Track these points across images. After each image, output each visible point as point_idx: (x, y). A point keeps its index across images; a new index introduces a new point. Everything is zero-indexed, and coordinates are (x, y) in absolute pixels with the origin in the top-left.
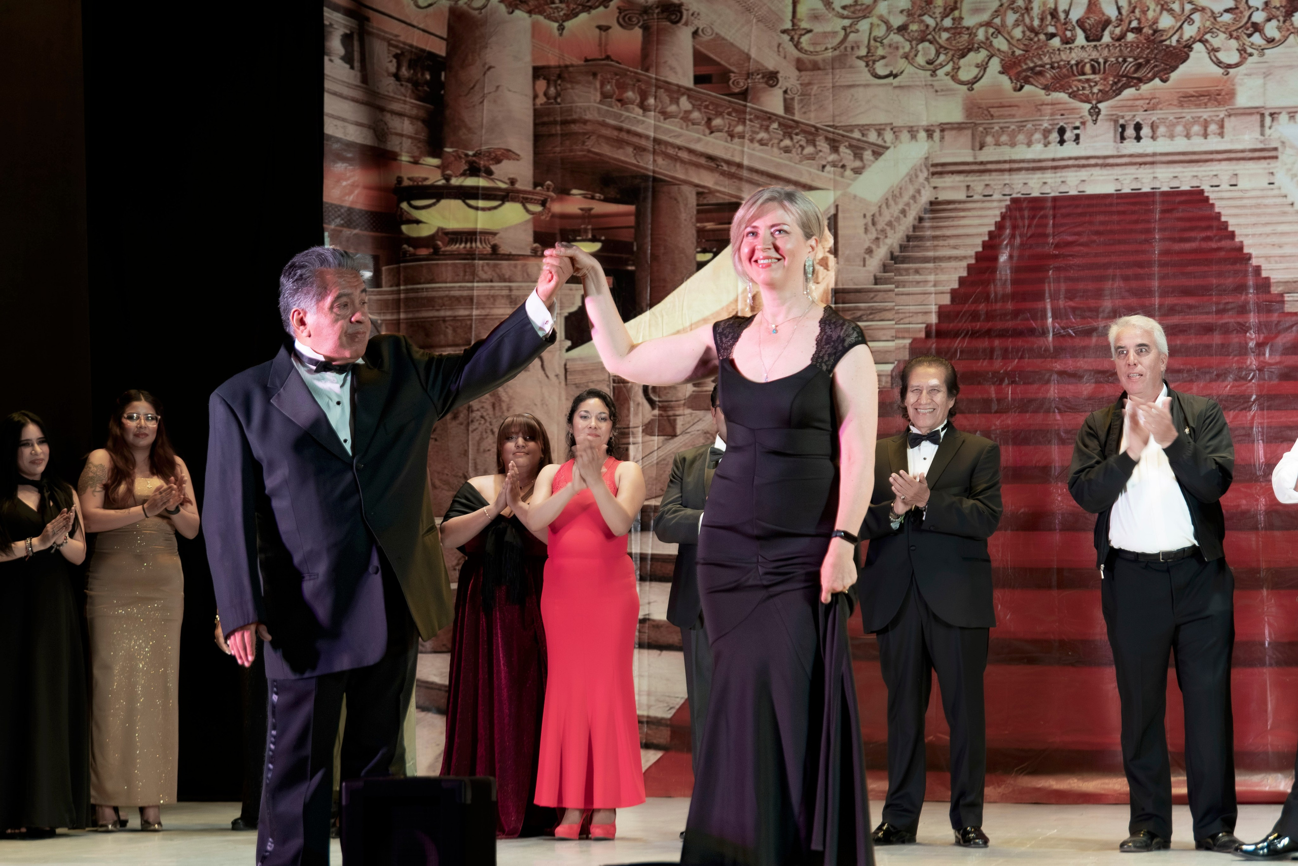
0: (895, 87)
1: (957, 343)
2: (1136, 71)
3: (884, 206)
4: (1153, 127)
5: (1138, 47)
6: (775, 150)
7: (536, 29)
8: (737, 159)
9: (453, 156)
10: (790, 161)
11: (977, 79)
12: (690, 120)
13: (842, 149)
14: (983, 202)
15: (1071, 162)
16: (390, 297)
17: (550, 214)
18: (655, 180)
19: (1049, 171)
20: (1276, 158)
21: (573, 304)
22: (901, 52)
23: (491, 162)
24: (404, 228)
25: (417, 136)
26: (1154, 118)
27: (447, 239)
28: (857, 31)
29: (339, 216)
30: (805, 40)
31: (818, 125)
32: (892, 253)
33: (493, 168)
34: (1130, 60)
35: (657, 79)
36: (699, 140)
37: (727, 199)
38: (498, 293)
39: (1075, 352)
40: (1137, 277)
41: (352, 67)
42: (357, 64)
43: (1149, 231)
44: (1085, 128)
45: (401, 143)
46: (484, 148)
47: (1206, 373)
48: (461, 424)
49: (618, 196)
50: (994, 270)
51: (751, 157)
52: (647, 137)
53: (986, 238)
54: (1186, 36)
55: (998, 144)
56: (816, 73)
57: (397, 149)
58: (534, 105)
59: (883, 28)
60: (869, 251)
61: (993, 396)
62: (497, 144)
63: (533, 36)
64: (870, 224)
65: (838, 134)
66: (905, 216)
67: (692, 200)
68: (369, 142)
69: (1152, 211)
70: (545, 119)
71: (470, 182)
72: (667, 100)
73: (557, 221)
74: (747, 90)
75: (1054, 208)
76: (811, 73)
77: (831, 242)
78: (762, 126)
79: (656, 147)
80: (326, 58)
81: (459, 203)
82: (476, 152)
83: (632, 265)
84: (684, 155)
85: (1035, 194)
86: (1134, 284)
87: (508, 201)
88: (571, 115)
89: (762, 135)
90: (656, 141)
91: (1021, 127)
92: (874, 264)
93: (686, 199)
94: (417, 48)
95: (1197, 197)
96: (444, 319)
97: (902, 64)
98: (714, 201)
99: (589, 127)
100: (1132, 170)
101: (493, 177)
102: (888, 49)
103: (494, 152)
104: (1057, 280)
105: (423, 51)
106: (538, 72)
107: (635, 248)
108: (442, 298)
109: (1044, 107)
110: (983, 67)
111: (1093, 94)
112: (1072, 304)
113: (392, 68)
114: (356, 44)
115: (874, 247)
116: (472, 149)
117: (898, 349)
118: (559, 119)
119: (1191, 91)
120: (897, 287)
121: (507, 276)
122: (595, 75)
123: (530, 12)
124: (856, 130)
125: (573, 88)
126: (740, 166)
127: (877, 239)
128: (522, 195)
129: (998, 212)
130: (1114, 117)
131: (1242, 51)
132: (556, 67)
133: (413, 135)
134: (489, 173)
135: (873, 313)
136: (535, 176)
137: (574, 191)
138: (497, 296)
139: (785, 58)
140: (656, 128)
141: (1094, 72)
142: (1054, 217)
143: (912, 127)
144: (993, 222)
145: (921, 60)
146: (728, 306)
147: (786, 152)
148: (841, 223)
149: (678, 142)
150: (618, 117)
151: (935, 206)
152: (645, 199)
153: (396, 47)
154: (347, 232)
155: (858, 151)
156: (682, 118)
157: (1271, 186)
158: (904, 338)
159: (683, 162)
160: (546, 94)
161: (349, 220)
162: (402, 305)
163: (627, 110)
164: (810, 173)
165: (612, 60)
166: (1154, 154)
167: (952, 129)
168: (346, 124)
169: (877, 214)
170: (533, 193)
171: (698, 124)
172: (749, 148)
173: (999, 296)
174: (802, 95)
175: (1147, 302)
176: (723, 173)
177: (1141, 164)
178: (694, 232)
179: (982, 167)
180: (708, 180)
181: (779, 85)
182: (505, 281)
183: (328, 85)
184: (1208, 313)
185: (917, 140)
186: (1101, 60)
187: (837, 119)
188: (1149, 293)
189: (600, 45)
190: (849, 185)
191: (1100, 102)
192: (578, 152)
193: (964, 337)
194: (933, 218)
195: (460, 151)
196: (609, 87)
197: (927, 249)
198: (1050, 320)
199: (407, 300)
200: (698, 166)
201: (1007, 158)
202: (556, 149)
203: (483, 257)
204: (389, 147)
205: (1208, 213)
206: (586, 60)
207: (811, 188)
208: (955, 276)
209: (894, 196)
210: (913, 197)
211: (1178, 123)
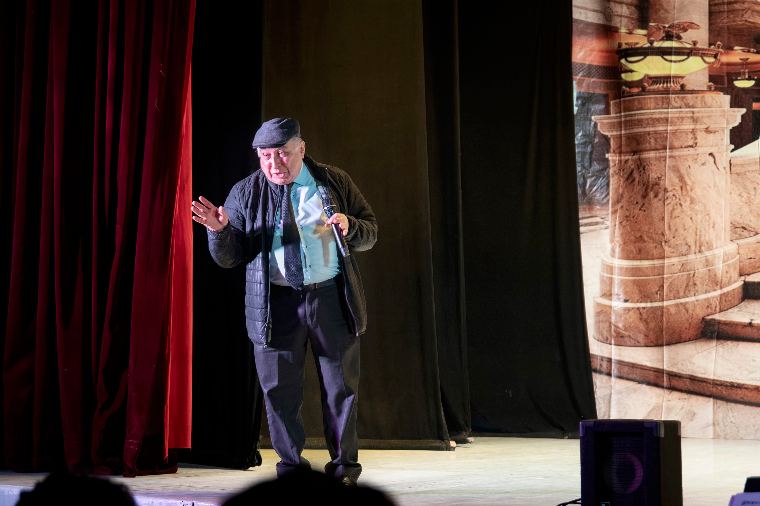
9: (655, 28)
16: (616, 120)
17: (720, 64)
23: (680, 31)
24: (623, 76)
25: (631, 16)
27: (651, 81)
29: (583, 70)
33: (682, 35)
38: (684, 115)
45: (621, 21)
46: (676, 22)
48: (660, 200)
57: (618, 25)
62: (684, 19)
68: (601, 22)
71: (667, 44)
73: (725, 67)
81: (659, 58)
82: (671, 25)
87: (692, 56)
96: (649, 133)
99: (746, 5)
101: (682, 40)
103: (682, 25)
108: (647, 119)
116: (668, 23)
121: (691, 104)
128: (701, 52)
133: (629, 16)
134: (679, 38)
136: (709, 40)
137: (736, 48)
138: (684, 117)
154: (587, 80)
161: (589, 73)
162: (623, 125)
168: (587, 11)
170: (708, 50)
182: (689, 107)
192: (739, 22)
195: (660, 25)
199: (625, 121)
202: (724, 21)
203: (675, 92)
204: (613, 24)
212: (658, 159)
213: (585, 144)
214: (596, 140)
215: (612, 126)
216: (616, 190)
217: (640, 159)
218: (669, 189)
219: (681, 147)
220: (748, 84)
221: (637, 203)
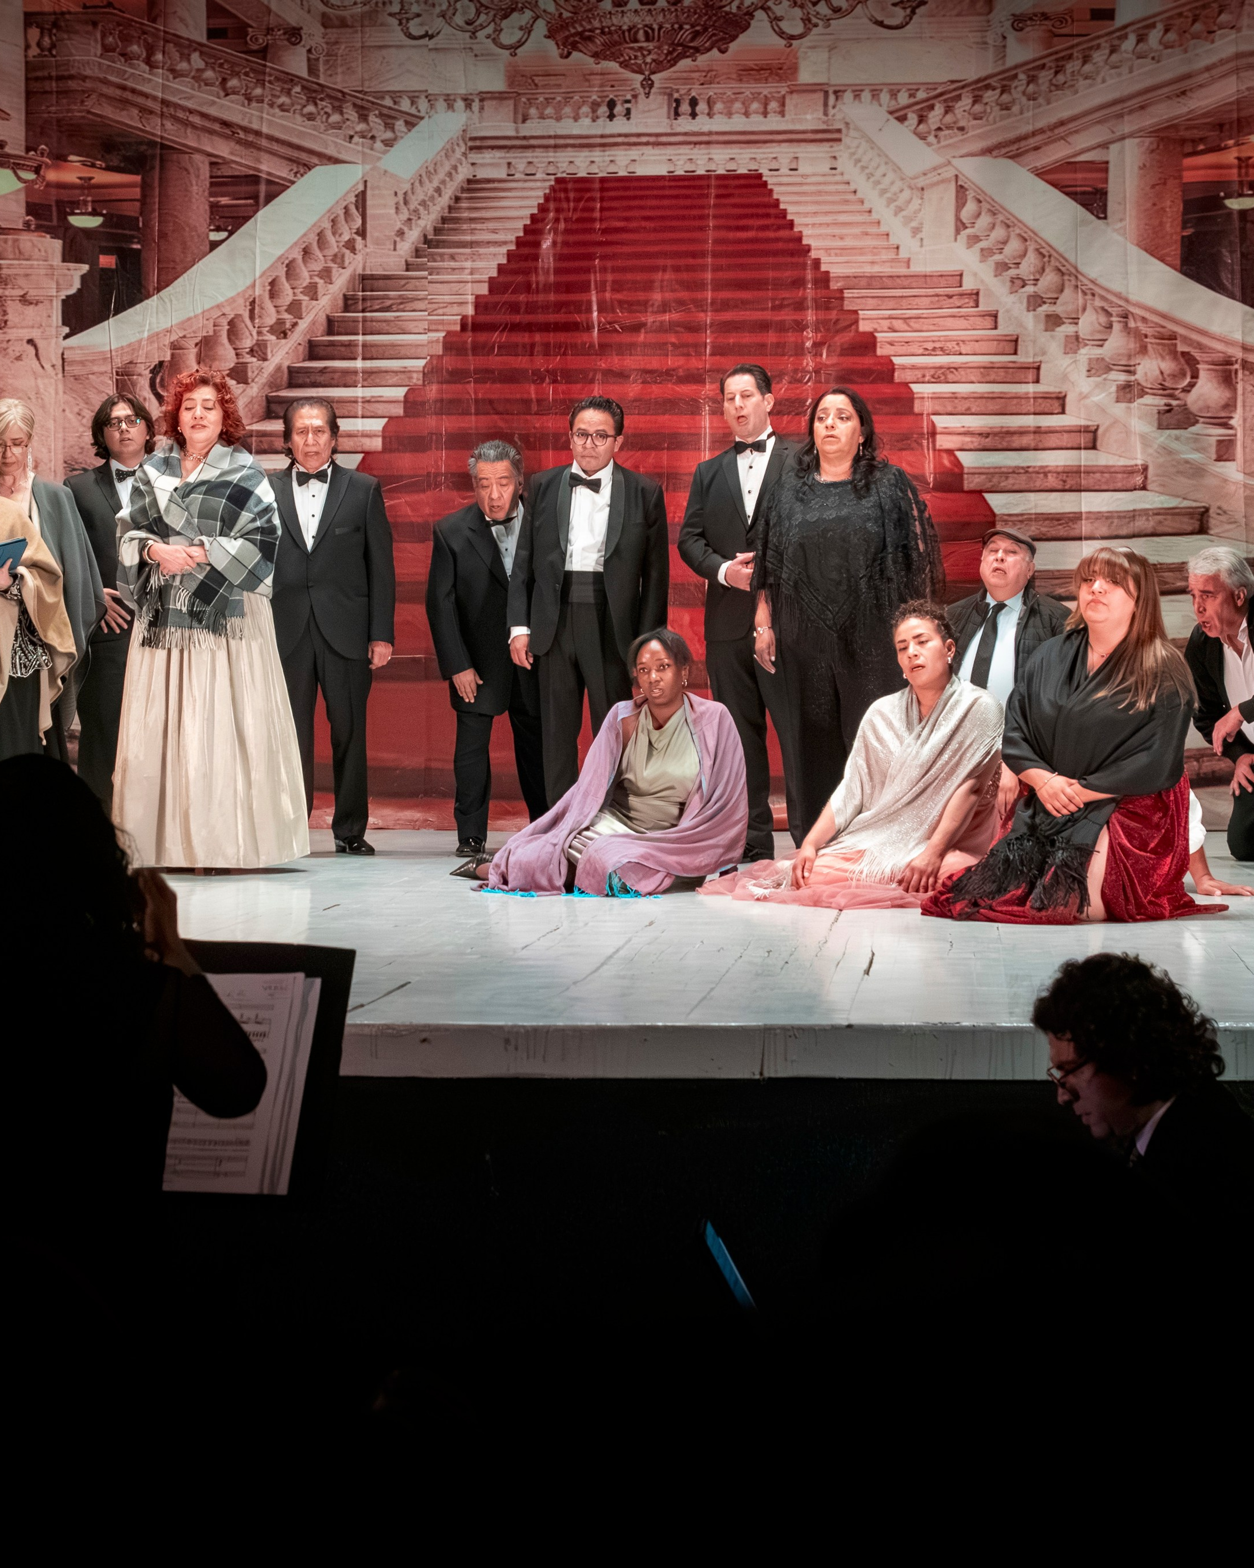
0: (430, 50)
1: (495, 336)
2: (692, 40)
3: (417, 184)
4: (710, 103)
5: (695, 13)
6: (298, 117)
8: (255, 126)
10: (315, 130)
11: (520, 44)
12: (203, 80)
13: (372, 118)
14: (525, 181)
15: (620, 140)
17: (45, 183)
18: (163, 147)
19: (598, 149)
20: (840, 140)
21: (71, 285)
22: (437, 10)
26: (711, 93)
31: (345, 90)
32: (425, 236)
34: (687, 27)
35: (165, 32)
36: (213, 103)
37: (244, 171)
39: (623, 349)
40: (690, 269)
43: (703, 218)
44: (636, 102)
49: (122, 165)
50: (536, 257)
51: (270, 123)
52: (155, 98)
53: (528, 222)
54: (747, 2)
55: (542, 117)
56: (343, 30)
58: (26, 56)
60: (401, 233)
61: (533, 396)
64: (402, 202)
65: (368, 101)
66: (440, 195)
67: (205, 170)
69: (706, 196)
70: (39, 74)
72: (176, 56)
73: (53, 191)
74: (266, 47)
75: (602, 190)
76: (339, 31)
77: (359, 222)
78: (283, 89)
79: (165, 110)
83: (138, 243)
84: (196, 120)
85: (582, 174)
86: (685, 276)
88: (68, 70)
89: (283, 99)
90: (164, 102)
91: (567, 99)
92: (406, 247)
93: (198, 169)
95: (755, 182)
97: (439, 23)
98: (230, 173)
99: (88, 84)
100: (685, 149)
102: (423, 6)
104: (604, 270)
106: (30, 19)
107: (141, 225)
109: (592, 77)
110: (528, 30)
111: (646, 64)
112: (618, 296)
115: (406, 229)
117: (430, 342)
118: (54, 74)
119: (751, 64)
120: (430, 274)
122: (95, 24)
124: (387, 97)
125: (69, 39)
126: (258, 133)
127: (410, 219)
128: (12, 160)
129: (541, 194)
130: (668, 91)
131: (806, 21)
132: (50, 14)
135: (403, 303)
136: (26, 140)
137: (72, 158)
139: (309, 12)
140: (164, 88)
141: (648, 39)
142: (602, 200)
143: (448, 95)
144: (535, 203)
145: (459, 20)
146: (245, 291)
147: (309, 119)
148: (369, 202)
149: (189, 104)
150: (121, 73)
151: (473, 185)
152: (152, 168)
155: (389, 121)
156: (193, 78)
157: (834, 172)
158: (437, 331)
159: (194, 127)
160: (39, 44)
163: (132, 66)
164: (336, 144)
165: (115, 8)
166: (710, 133)
167: (493, 98)
169: (410, 192)
170: (24, 158)
171: (212, 85)
172: (268, 114)
173: (541, 287)
174: (328, 55)
175: (699, 295)
176: (239, 142)
177: (695, 143)
178: (207, 207)
179: (524, 143)
180: (223, 149)
181: (303, 43)
184: (763, 310)
185: (454, 111)
186: (656, 27)
187: (367, 84)
188: (700, 286)
190: (379, 159)
191: (654, 73)
192: (76, 112)
193: (503, 330)
194: (470, 198)
196: (111, 39)
197: (463, 232)
198: (595, 314)
200: (211, 132)
201: (552, 133)
202: (51, 109)
205: (766, 200)
206: (85, 7)
207: (337, 161)
208: (494, 264)
209: (429, 173)
210: (450, 175)
211: (736, 99)
220: (93, 222)
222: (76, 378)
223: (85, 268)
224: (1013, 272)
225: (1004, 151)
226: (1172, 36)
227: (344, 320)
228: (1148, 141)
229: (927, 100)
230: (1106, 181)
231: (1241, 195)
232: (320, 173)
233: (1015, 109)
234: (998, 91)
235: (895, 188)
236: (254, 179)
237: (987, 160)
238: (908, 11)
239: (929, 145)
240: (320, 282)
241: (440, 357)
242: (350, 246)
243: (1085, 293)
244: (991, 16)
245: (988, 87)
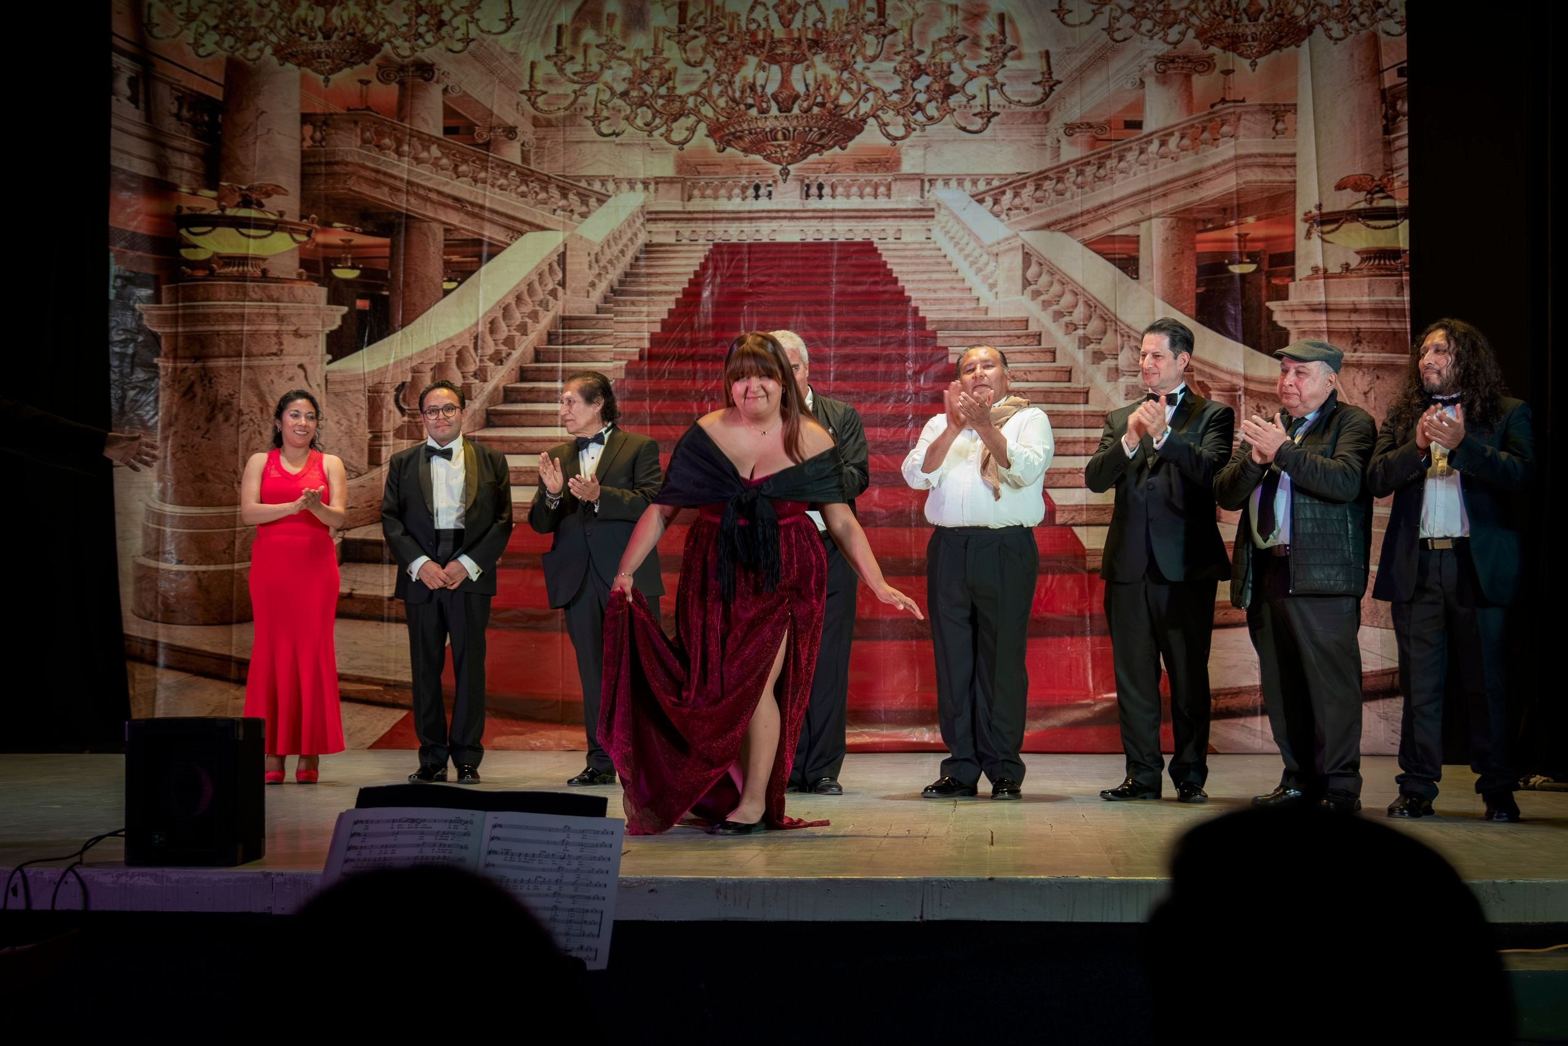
0: (617, 145)
1: (666, 365)
2: (820, 139)
3: (606, 246)
4: (833, 187)
5: (821, 119)
6: (513, 194)
7: (304, 81)
8: (480, 201)
9: (228, 189)
10: (526, 205)
11: (686, 141)
12: (439, 166)
13: (571, 196)
14: (690, 245)
15: (764, 214)
16: (169, 312)
17: (314, 244)
18: (408, 216)
19: (746, 221)
20: (933, 217)
21: (334, 323)
22: (623, 114)
23: (262, 196)
24: (183, 252)
25: (196, 171)
26: (834, 180)
27: (221, 262)
28: (586, 95)
29: (123, 239)
30: (540, 100)
31: (551, 175)
32: (612, 287)
33: (264, 201)
34: (815, 129)
35: (411, 129)
36: (447, 183)
37: (471, 236)
38: (266, 311)
40: (817, 313)
41: (137, 107)
42: (141, 105)
43: (828, 275)
44: (776, 186)
45: (181, 176)
46: (256, 183)
47: (871, 396)
48: (232, 425)
49: (375, 230)
50: (698, 304)
51: (492, 199)
52: (402, 179)
53: (692, 277)
54: (862, 112)
55: (703, 197)
56: (549, 129)
57: (177, 181)
58: (302, 147)
59: (608, 93)
60: (593, 285)
61: (696, 411)
62: (267, 180)
63: (302, 86)
64: (594, 261)
65: (568, 183)
66: (624, 256)
67: (440, 235)
68: (151, 174)
69: (831, 258)
70: (312, 160)
71: (243, 213)
72: (419, 147)
73: (321, 250)
74: (489, 141)
75: (750, 253)
76: (546, 129)
77: (561, 275)
78: (502, 173)
79: (409, 188)
80: (114, 98)
81: (233, 230)
82: (249, 187)
83: (387, 290)
84: (434, 196)
85: (734, 240)
86: (814, 319)
87: (277, 231)
88: (334, 157)
89: (502, 181)
90: (410, 183)
91: (723, 184)
92: (596, 296)
93: (435, 234)
94: (197, 92)
95: (867, 248)
96: (218, 333)
97: (624, 124)
98: (460, 237)
99: (350, 169)
100: (814, 223)
101: (263, 209)
102: (611, 112)
103: (265, 187)
104: (751, 314)
105: (203, 95)
106: (306, 118)
107: (389, 276)
108: (216, 314)
109: (743, 166)
110: (692, 130)
111: (784, 157)
113: (174, 110)
114: (141, 87)
115: (596, 281)
116: (245, 185)
117: (616, 369)
118: (323, 160)
119: (864, 158)
120: (616, 316)
121: (275, 297)
122: (356, 123)
123: (299, 65)
124: (583, 180)
125: (336, 134)
126: (482, 207)
127: (600, 274)
128: (289, 226)
129: (702, 255)
130: (801, 178)
131: (907, 126)
132: (321, 115)
133: (193, 170)
134: (260, 205)
135: (594, 338)
136: (301, 210)
137: (336, 224)
138: (266, 314)
139: (523, 115)
140: (410, 172)
141: (785, 139)
142: (749, 260)
143: (631, 179)
144: (697, 262)
145: (639, 122)
146: (470, 328)
147: (522, 196)
148: (568, 260)
149: (429, 184)
150: (375, 160)
151: (649, 248)
152: (399, 233)
153: (178, 90)
154: (131, 254)
155: (584, 198)
156: (432, 164)
157: (928, 241)
158: (620, 360)
159: (432, 202)
160: (312, 138)
161: (133, 243)
162: (180, 319)
163: (384, 155)
164: (543, 216)
165: (372, 111)
166: (833, 210)
167: (665, 182)
168: (134, 158)
169: (600, 253)
170: (299, 225)
171: (447, 169)
172: (490, 192)
173: (702, 326)
174: (538, 147)
175: (825, 335)
176: (467, 213)
177: (822, 218)
178: (441, 263)
179: (689, 216)
180: (454, 218)
181: (517, 139)
182: (273, 301)
183: (114, 122)
184: (875, 345)
185: (635, 191)
186: (791, 129)
187: (567, 169)
188: (827, 327)
189: (361, 96)
190: (576, 227)
191: (789, 164)
192: (340, 190)
193: (671, 361)
194: (647, 258)
195: (236, 185)
196: (368, 134)
197: (641, 284)
199: (184, 315)
200: (446, 206)
201: (711, 209)
202: (321, 187)
203: (254, 280)
204: (170, 179)
205: (876, 261)
206: (349, 110)
207: (543, 229)
208: (665, 308)
209: (615, 238)
210: (631, 240)
211: (853, 185)
212: (231, 369)
213: (125, 343)
214: (141, 339)
215: (164, 320)
216: (168, 409)
217: (204, 368)
218: (246, 411)
219: (262, 355)
220: (351, 274)
221: (198, 428)
222: (336, 394)
223: (345, 309)
224: (1067, 319)
225: (1059, 226)
226: (1186, 142)
227: (547, 351)
228: (1169, 220)
229: (1000, 187)
230: (1138, 250)
231: (1241, 262)
232: (531, 238)
233: (1068, 195)
234: (1054, 182)
235: (976, 254)
236: (479, 242)
237: (1045, 233)
238: (985, 120)
239: (1002, 221)
240: (529, 321)
241: (623, 381)
242: (553, 293)
243: (1122, 336)
244: (1048, 125)
245: (1047, 178)
